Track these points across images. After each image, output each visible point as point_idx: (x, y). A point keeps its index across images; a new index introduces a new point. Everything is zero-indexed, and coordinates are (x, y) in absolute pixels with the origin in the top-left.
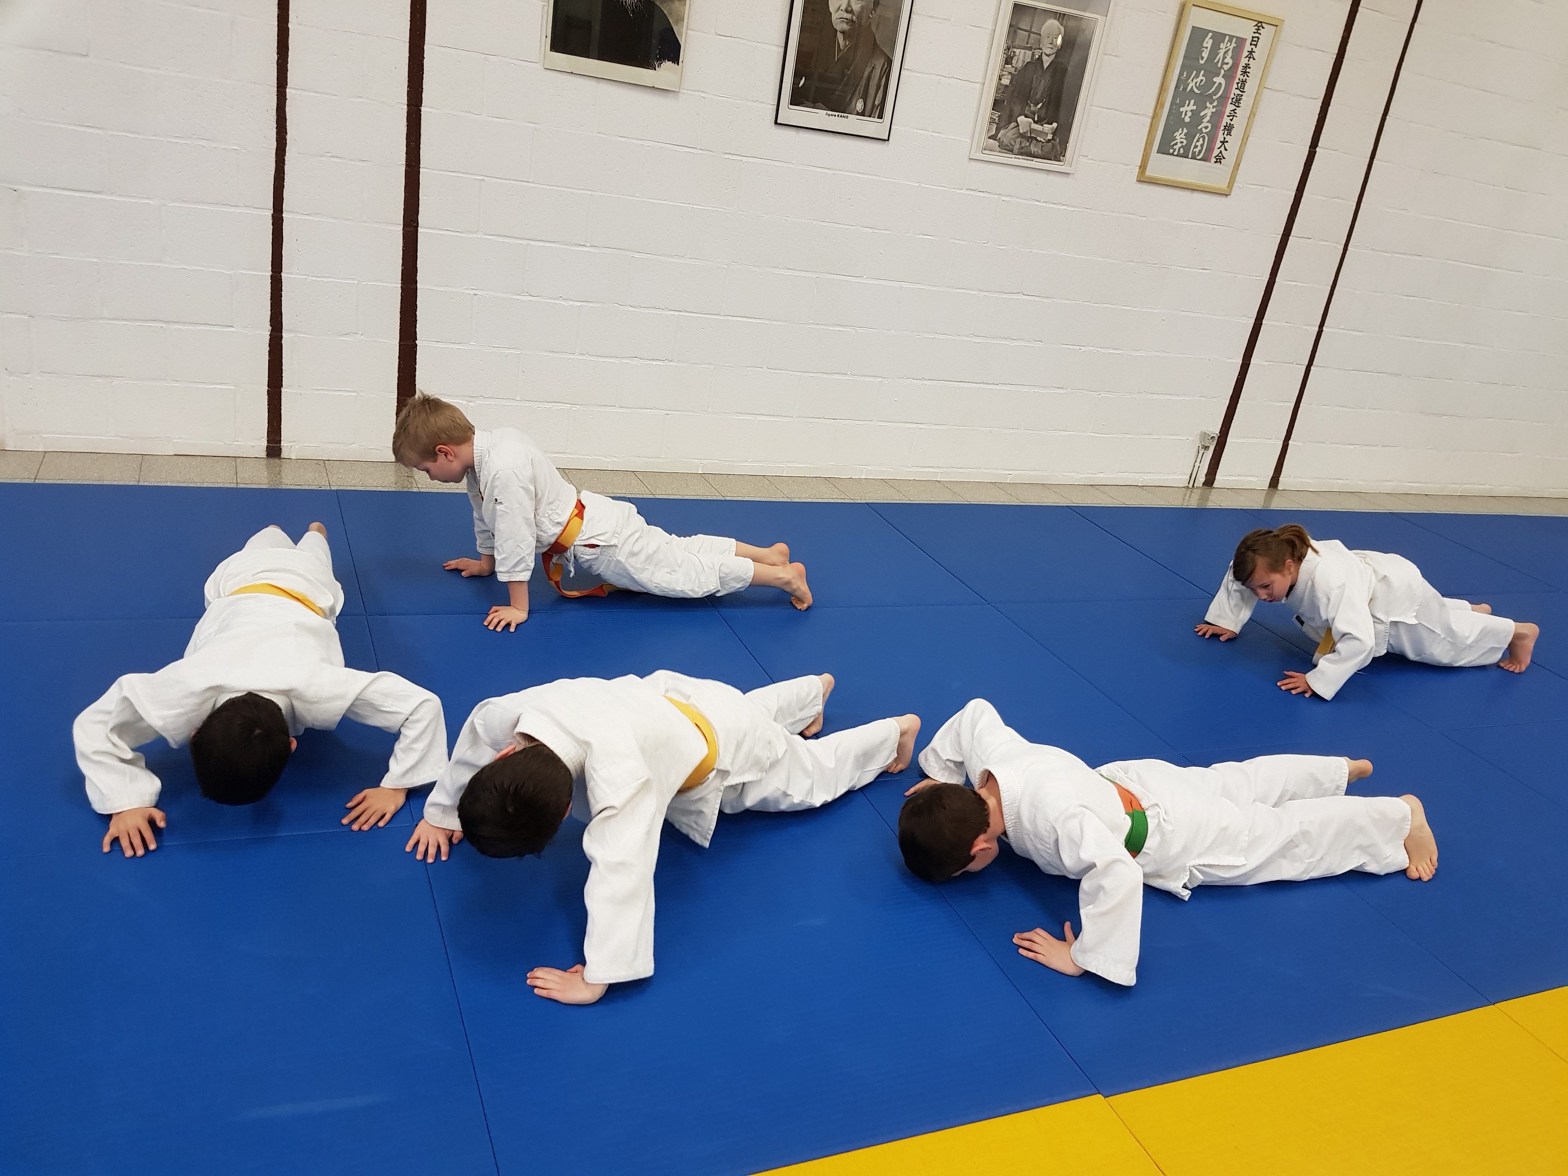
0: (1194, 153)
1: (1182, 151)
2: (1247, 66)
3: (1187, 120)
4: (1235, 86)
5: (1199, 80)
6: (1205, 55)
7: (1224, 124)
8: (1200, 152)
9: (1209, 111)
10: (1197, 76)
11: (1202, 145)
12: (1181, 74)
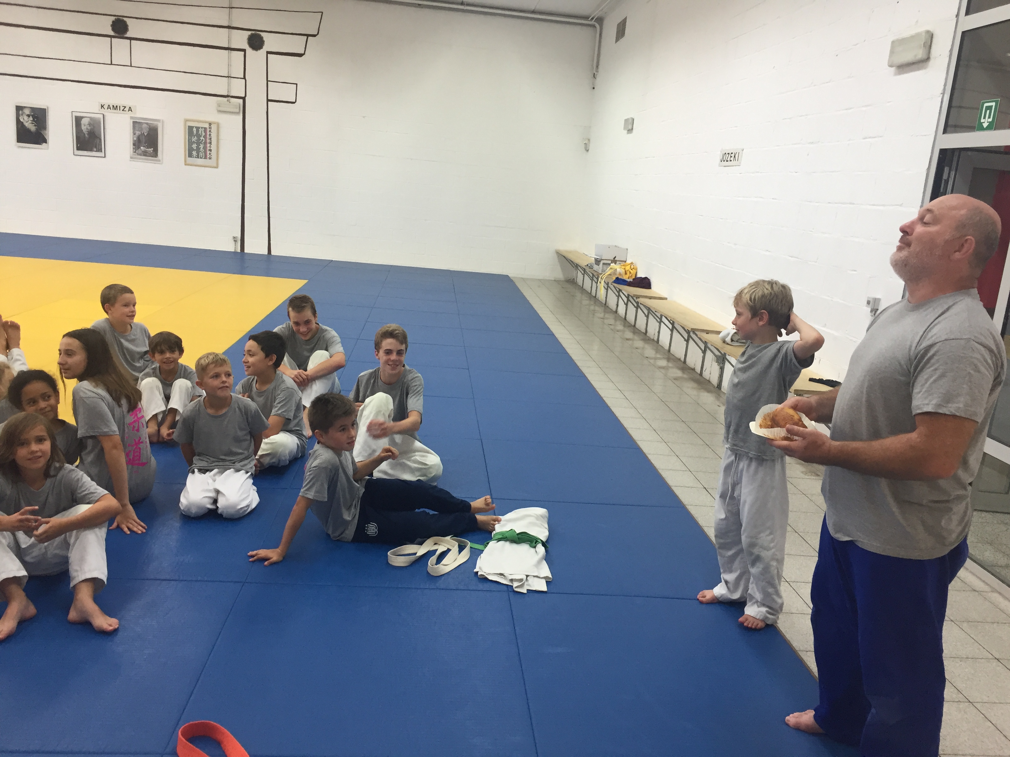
0: (201, 157)
1: (196, 157)
2: (210, 134)
3: (195, 149)
4: (208, 139)
5: (195, 138)
6: (195, 132)
7: (208, 149)
8: (203, 157)
9: (202, 146)
10: (194, 137)
11: (203, 155)
12: (189, 138)
